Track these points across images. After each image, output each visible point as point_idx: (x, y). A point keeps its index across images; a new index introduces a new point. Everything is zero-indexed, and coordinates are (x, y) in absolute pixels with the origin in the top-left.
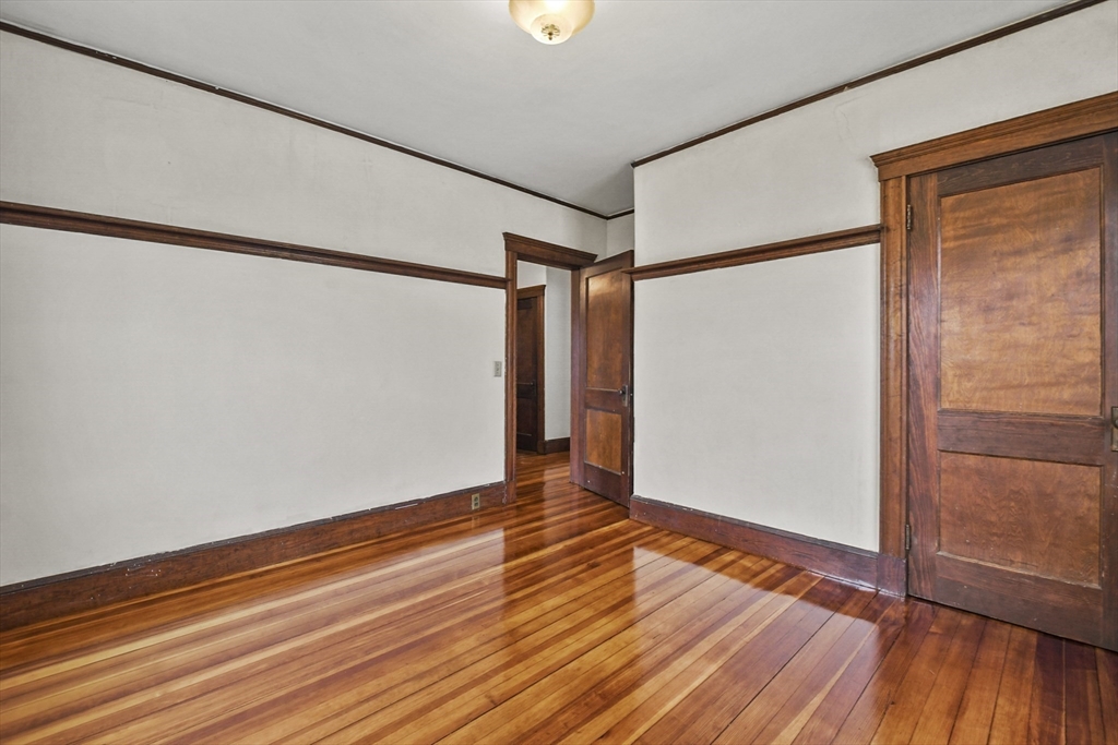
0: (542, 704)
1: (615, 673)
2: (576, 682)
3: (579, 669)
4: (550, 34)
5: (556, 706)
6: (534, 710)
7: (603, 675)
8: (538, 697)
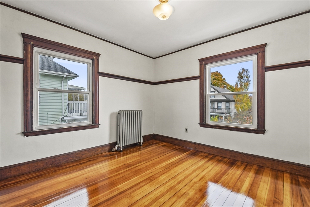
0: (163, 178)
1: (146, 184)
2: (156, 182)
3: (156, 185)
4: (164, 18)
5: (160, 177)
6: (165, 177)
7: (149, 184)
8: (164, 179)
